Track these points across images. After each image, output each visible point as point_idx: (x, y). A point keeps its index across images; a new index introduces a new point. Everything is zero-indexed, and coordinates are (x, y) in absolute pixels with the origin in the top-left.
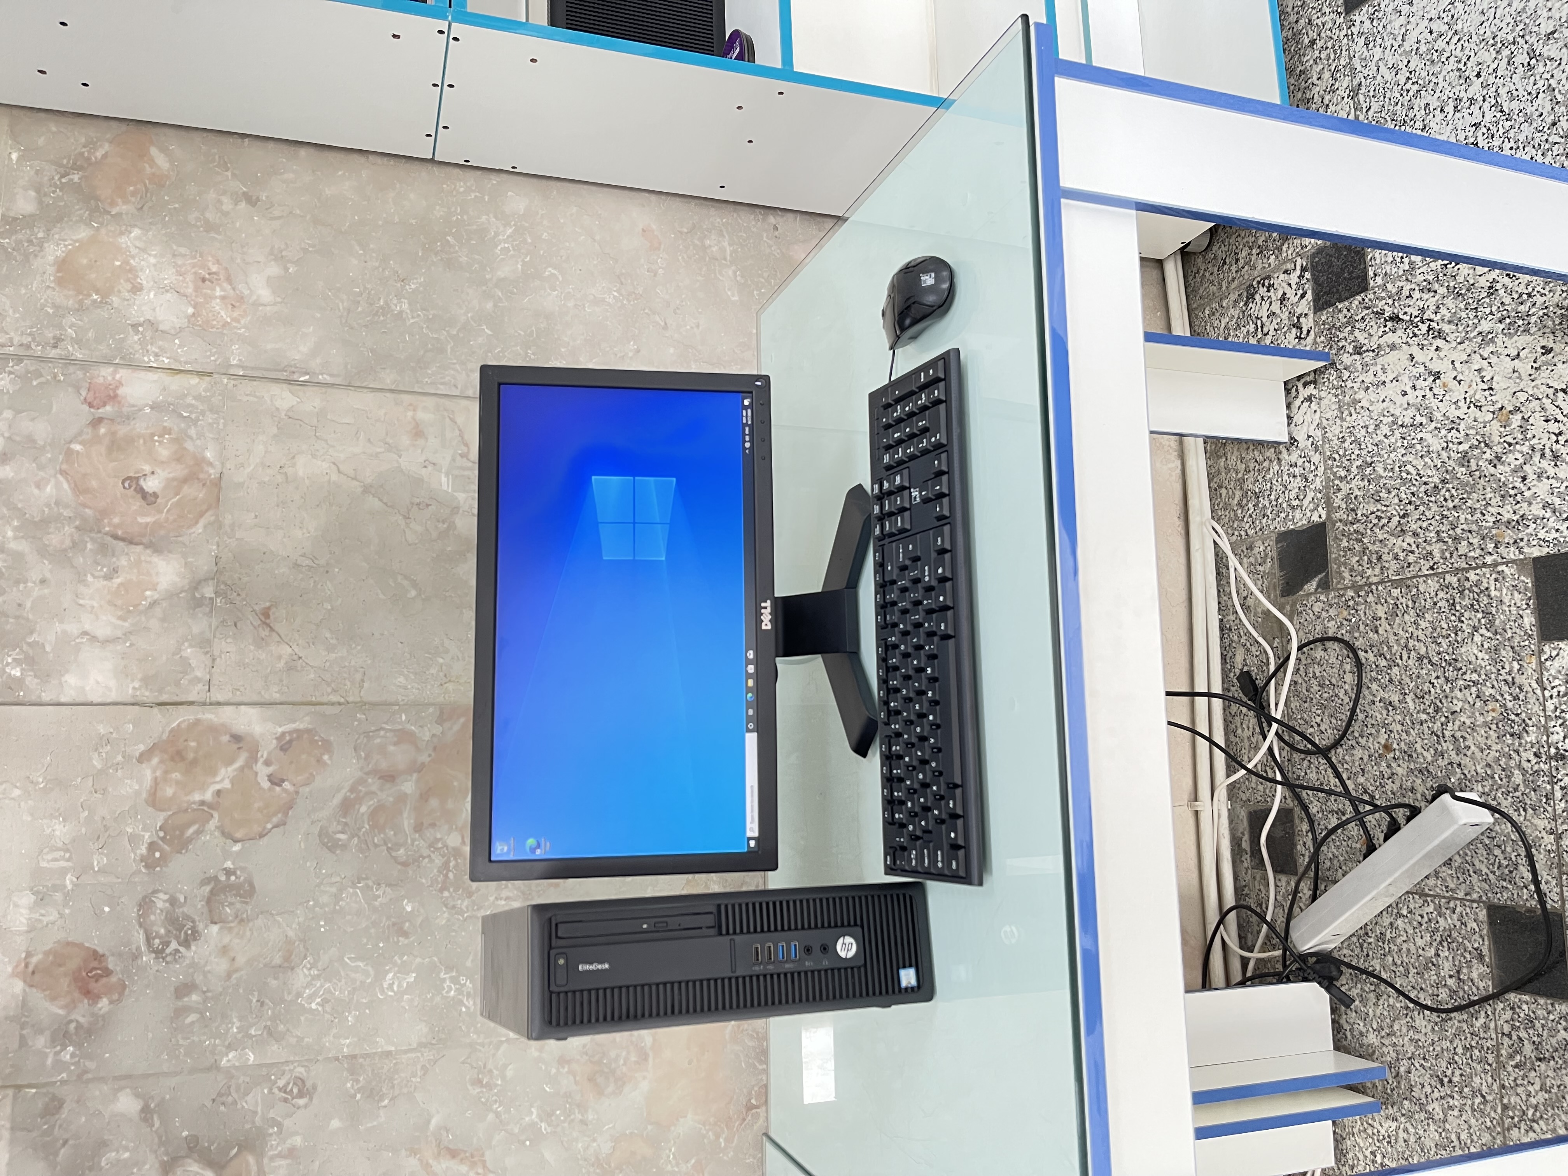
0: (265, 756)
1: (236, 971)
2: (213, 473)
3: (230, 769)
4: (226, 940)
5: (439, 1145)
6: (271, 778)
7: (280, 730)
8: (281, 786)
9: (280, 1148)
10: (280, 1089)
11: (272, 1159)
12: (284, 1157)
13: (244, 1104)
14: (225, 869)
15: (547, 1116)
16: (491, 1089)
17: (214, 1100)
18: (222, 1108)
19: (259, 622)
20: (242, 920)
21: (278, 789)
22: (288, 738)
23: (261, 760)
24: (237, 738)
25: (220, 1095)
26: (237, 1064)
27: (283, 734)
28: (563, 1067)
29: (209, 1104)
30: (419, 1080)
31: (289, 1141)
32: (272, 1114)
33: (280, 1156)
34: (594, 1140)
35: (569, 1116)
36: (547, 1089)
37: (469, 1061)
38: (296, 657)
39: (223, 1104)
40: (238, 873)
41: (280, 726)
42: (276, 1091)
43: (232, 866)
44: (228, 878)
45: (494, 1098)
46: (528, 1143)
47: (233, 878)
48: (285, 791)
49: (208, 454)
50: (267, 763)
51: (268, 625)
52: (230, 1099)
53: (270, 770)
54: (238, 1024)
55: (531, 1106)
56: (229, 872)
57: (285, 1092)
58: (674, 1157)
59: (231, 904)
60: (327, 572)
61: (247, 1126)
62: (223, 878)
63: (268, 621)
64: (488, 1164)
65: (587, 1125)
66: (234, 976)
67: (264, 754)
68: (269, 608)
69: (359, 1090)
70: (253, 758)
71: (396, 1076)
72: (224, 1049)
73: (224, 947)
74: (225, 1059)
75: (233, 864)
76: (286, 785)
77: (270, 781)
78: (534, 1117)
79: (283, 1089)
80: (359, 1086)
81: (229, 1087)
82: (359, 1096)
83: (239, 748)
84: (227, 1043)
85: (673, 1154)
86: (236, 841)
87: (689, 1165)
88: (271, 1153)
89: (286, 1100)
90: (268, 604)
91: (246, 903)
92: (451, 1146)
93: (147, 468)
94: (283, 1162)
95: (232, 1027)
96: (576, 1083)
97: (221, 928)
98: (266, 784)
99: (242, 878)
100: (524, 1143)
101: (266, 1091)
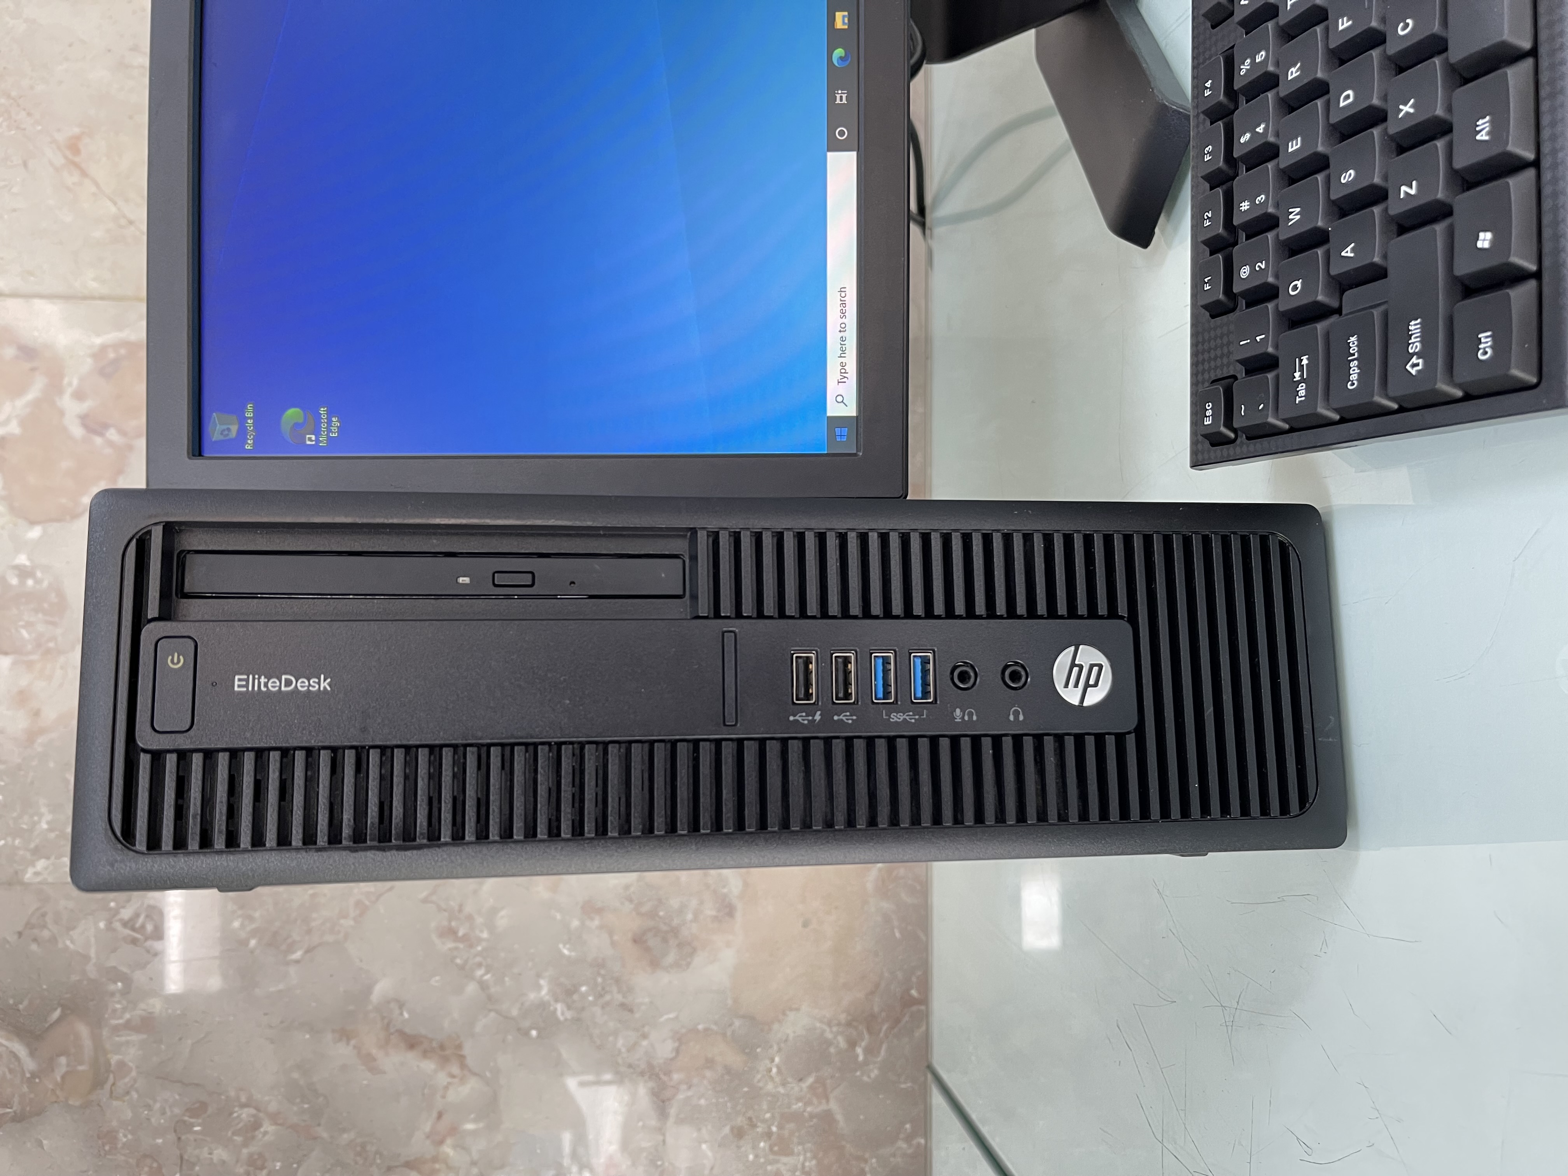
0: (75, 382)
1: (42, 731)
3: (20, 403)
4: (24, 682)
5: (387, 1027)
6: (85, 420)
7: (98, 341)
8: (101, 434)
9: (127, 1016)
10: (125, 924)
11: (116, 1029)
12: (137, 1030)
13: (68, 943)
14: (17, 567)
15: (568, 993)
16: (471, 946)
17: (20, 934)
18: (34, 947)
19: (63, 161)
20: (48, 651)
21: (98, 440)
22: (112, 355)
23: (69, 391)
24: (28, 352)
25: (29, 925)
26: (50, 880)
27: (104, 348)
28: (592, 919)
29: (12, 938)
30: (352, 923)
31: (142, 1006)
32: (112, 963)
33: (128, 1026)
34: (645, 1036)
35: (601, 996)
36: (566, 952)
37: (434, 898)
38: (123, 222)
39: (35, 940)
40: (39, 574)
41: (98, 335)
42: (117, 925)
43: (28, 563)
44: (22, 582)
45: (478, 959)
46: (534, 1033)
47: (30, 582)
48: (111, 444)
50: (79, 396)
51: (76, 165)
52: (46, 934)
53: (85, 406)
54: (49, 817)
55: (539, 976)
56: (24, 573)
57: (133, 929)
58: (779, 1071)
59: (29, 625)
61: (75, 978)
62: (14, 581)
63: (77, 159)
64: (470, 1061)
65: (631, 1011)
66: (39, 740)
67: (72, 381)
68: (78, 138)
69: (254, 933)
70: (55, 387)
72: (28, 855)
73: (21, 692)
74: (30, 871)
75: (29, 559)
76: (112, 434)
77: (85, 426)
78: (544, 992)
79: (128, 924)
80: (254, 926)
81: (44, 915)
83: (33, 369)
84: (32, 846)
85: (778, 1067)
86: (33, 523)
87: (805, 1085)
88: (114, 1022)
89: (134, 941)
90: (76, 130)
91: (54, 624)
92: (407, 1030)
94: (135, 1038)
95: (39, 822)
96: (613, 944)
97: (14, 663)
98: (77, 431)
99: (45, 584)
100: (527, 1033)
101: (102, 925)
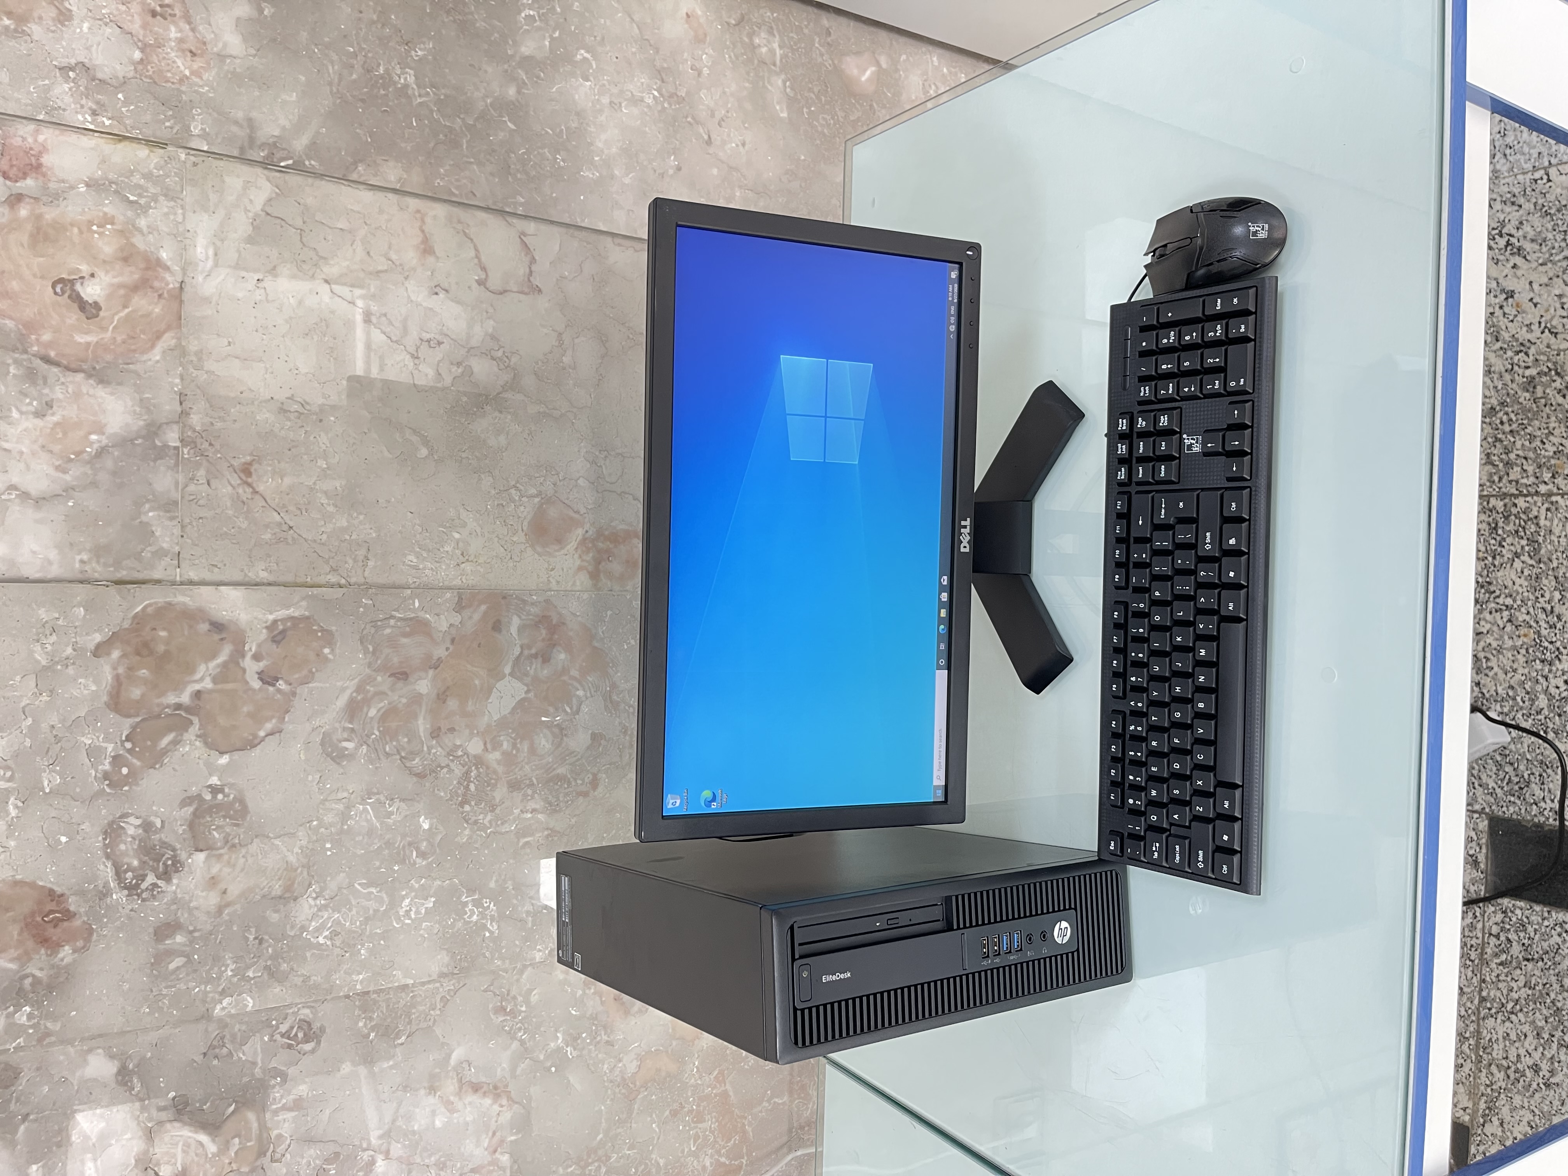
0: (254, 649)
1: (228, 905)
2: (172, 282)
3: (212, 665)
4: (215, 870)
5: (460, 1080)
6: (261, 676)
7: (271, 617)
8: (274, 685)
9: (284, 1101)
10: (283, 1036)
11: (276, 1112)
12: (290, 1110)
13: (241, 1055)
14: (210, 786)
15: (573, 1040)
16: (515, 1017)
17: (205, 1054)
18: (215, 1062)
19: (239, 482)
20: (234, 846)
21: (271, 689)
22: (281, 627)
23: (249, 655)
24: (218, 627)
25: (212, 1047)
26: (233, 1011)
27: (275, 622)
28: (590, 989)
29: (199, 1058)
30: (438, 1012)
31: (294, 1091)
32: (273, 1064)
33: (284, 1108)
34: (620, 1061)
35: (595, 1038)
36: (573, 1012)
37: (492, 988)
38: (285, 528)
39: (216, 1057)
40: (227, 790)
41: (271, 614)
42: (278, 1037)
43: (219, 783)
44: (214, 797)
45: (519, 1025)
46: (553, 1069)
47: (220, 796)
48: (279, 691)
49: (164, 255)
50: (257, 657)
51: (250, 485)
52: (225, 1050)
53: (262, 665)
54: (233, 967)
55: (557, 1031)
56: (215, 790)
57: (289, 1038)
58: (698, 1070)
59: (218, 828)
60: (321, 421)
61: (245, 1079)
62: (208, 797)
63: (250, 480)
64: (513, 1094)
65: (613, 1046)
66: (226, 912)
67: (251, 647)
68: (250, 464)
69: (372, 1029)
70: (239, 653)
71: (413, 1011)
72: (217, 996)
73: (213, 878)
74: (218, 1007)
75: (219, 779)
76: (281, 685)
77: (261, 679)
78: (560, 1041)
79: (285, 1035)
80: (373, 1024)
81: (222, 1038)
82: (372, 1035)
83: (222, 639)
84: (220, 989)
85: (697, 1067)
86: (222, 753)
87: (712, 1077)
88: (274, 1107)
89: (290, 1046)
90: (249, 458)
91: (237, 825)
92: (474, 1080)
93: (85, 268)
94: (289, 1115)
95: (226, 970)
96: (602, 1003)
97: (207, 858)
98: (256, 684)
99: (232, 796)
100: (549, 1070)
101: (266, 1039)
